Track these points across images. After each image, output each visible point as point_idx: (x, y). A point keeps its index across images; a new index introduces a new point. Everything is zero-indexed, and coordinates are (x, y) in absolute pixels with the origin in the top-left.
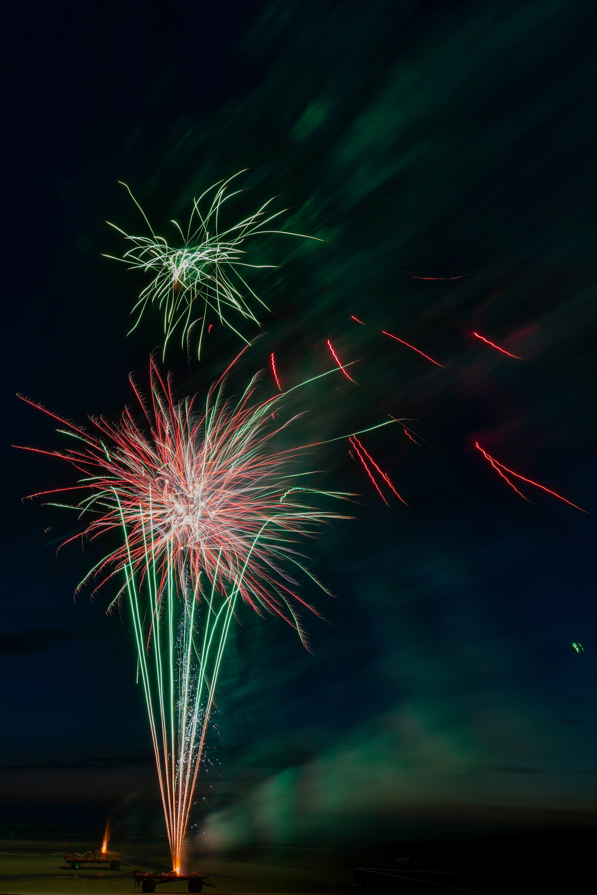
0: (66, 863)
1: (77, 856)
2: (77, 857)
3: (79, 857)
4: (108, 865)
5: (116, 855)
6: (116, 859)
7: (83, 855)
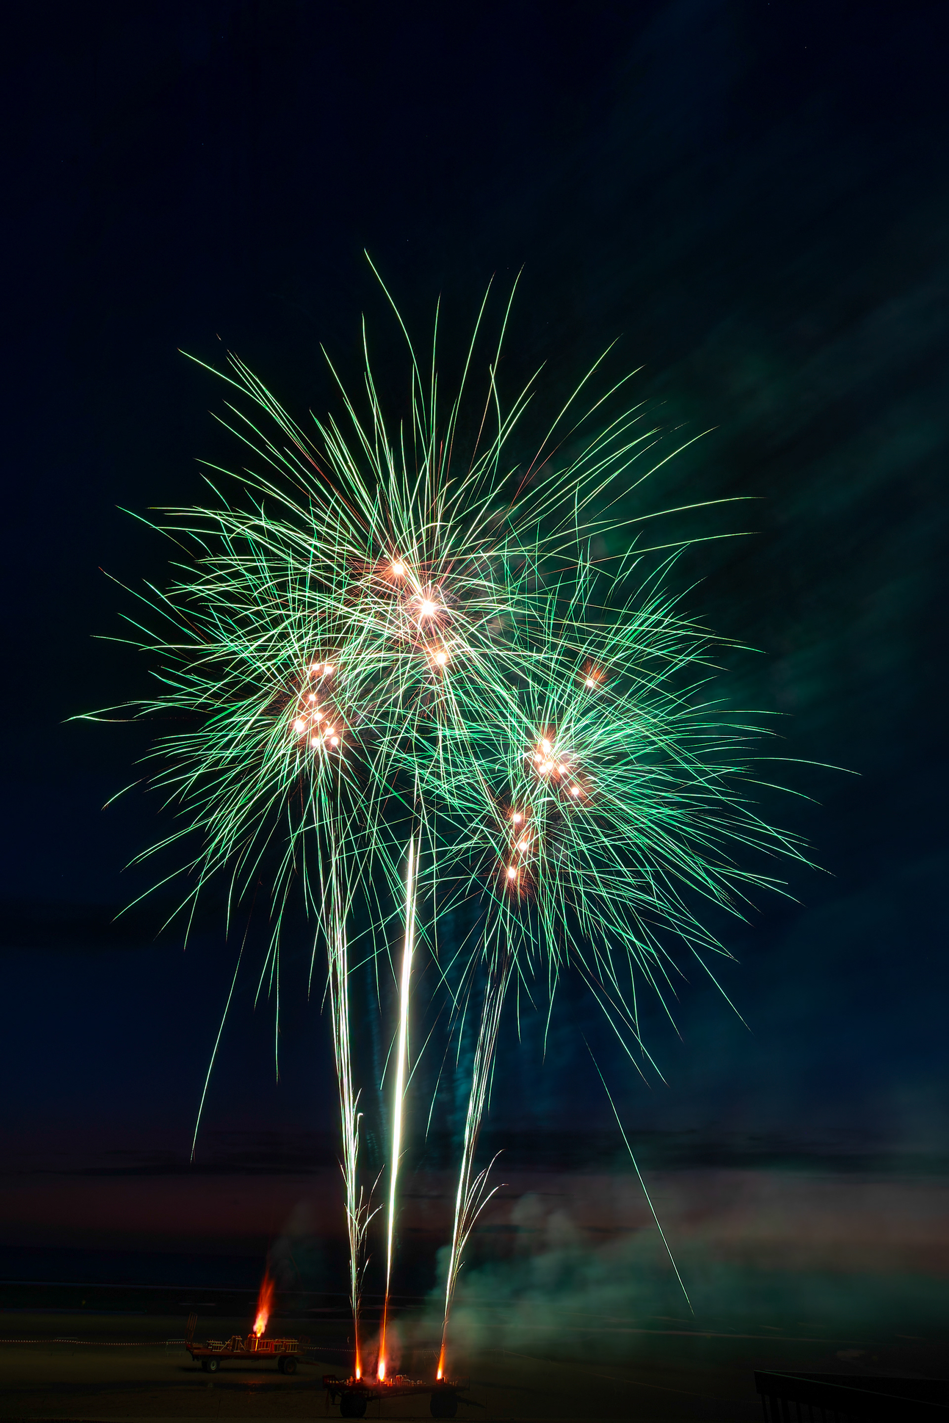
0: (192, 1359)
1: (213, 1346)
2: (212, 1349)
3: (216, 1348)
4: (274, 1364)
5: (288, 1345)
6: (290, 1351)
7: (225, 1344)
